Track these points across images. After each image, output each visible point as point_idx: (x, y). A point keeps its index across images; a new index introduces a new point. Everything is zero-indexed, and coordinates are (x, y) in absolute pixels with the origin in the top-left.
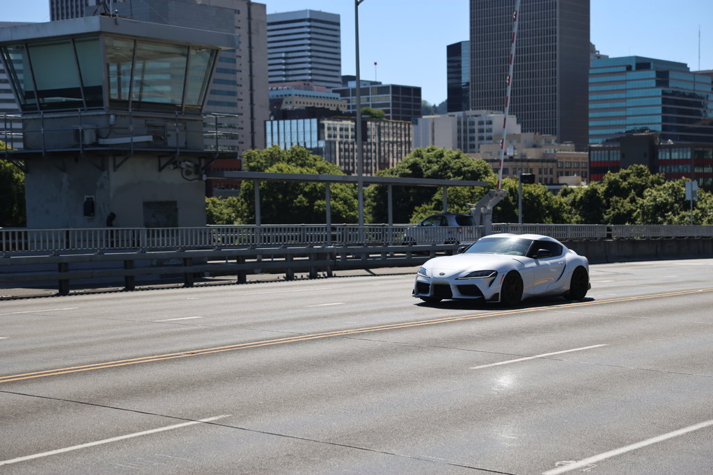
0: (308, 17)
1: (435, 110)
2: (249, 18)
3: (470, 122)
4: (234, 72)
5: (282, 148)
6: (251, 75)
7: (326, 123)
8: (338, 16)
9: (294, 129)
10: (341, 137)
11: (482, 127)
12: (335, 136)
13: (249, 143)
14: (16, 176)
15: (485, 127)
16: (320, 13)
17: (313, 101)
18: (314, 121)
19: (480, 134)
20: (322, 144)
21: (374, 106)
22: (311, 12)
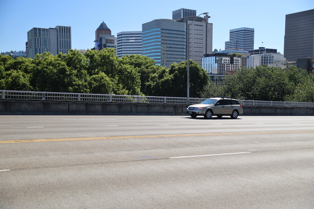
3: (267, 57)
6: (206, 45)
7: (223, 58)
8: (254, 29)
9: (209, 60)
11: (270, 59)
12: (226, 62)
15: (271, 58)
16: (248, 28)
18: (214, 57)
19: (270, 61)
22: (245, 28)
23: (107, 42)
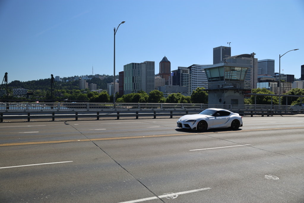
0: (267, 61)
1: (298, 80)
2: (254, 61)
4: (250, 73)
5: (260, 88)
6: (254, 73)
7: (271, 83)
8: (274, 60)
9: (263, 84)
10: (274, 86)
12: (273, 86)
13: (253, 87)
14: (205, 94)
16: (270, 60)
17: (268, 78)
18: (268, 83)
20: (270, 88)
21: (282, 79)
22: (268, 59)
23: (183, 72)
